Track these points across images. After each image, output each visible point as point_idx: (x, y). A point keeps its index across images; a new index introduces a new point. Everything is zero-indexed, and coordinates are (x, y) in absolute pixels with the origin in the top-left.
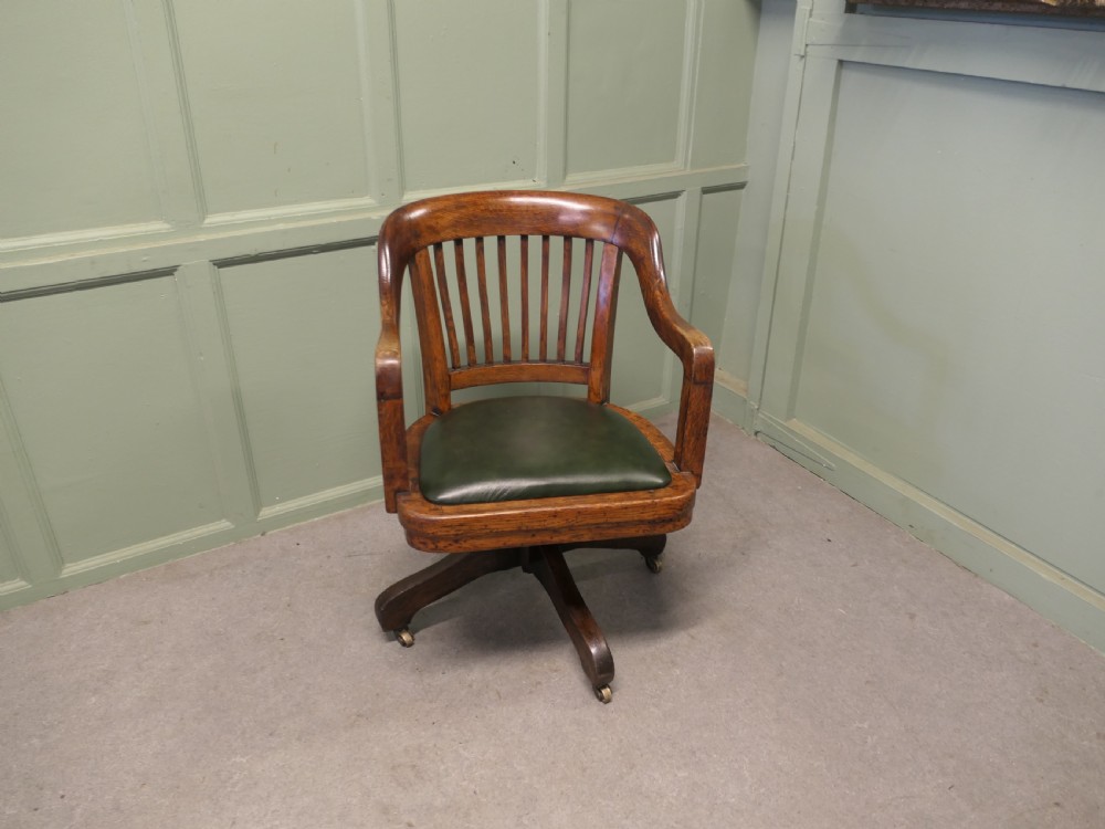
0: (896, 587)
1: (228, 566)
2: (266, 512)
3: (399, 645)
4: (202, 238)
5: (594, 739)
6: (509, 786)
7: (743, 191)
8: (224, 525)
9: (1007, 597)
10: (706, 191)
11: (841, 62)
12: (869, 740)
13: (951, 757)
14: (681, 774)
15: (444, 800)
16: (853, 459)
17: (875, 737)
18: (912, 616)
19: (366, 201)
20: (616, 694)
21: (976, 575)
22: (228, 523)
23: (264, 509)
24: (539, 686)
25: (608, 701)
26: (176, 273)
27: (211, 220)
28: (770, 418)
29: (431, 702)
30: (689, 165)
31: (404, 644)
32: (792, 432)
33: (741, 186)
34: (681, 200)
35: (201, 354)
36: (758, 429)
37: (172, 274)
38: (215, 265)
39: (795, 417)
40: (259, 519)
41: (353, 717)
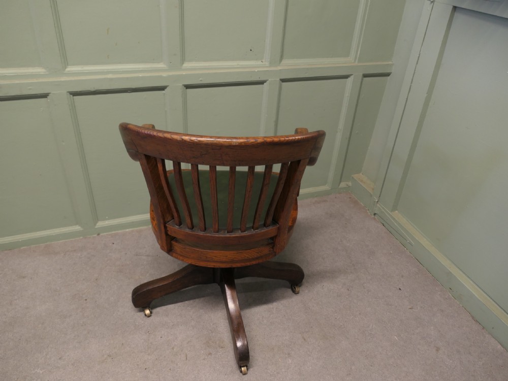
0: (432, 327)
1: (75, 251)
2: (100, 224)
3: (143, 315)
4: (63, 79)
7: (389, 77)
8: (77, 228)
9: (499, 346)
10: (365, 76)
11: (455, 8)
16: (425, 242)
18: (438, 349)
19: (161, 65)
20: (251, 370)
21: (483, 328)
22: (79, 227)
23: (99, 222)
24: (209, 356)
25: (245, 374)
27: (70, 69)
28: (384, 209)
30: (357, 60)
31: (146, 315)
32: (394, 219)
33: (388, 75)
34: (350, 80)
35: (63, 141)
36: (376, 213)
37: (47, 97)
38: (71, 94)
39: (397, 210)
40: (96, 227)
41: (106, 356)
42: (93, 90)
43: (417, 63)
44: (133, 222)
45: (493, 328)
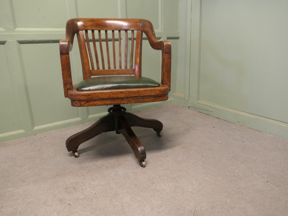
0: (237, 136)
1: (21, 142)
2: (36, 128)
3: (74, 157)
5: (140, 177)
6: (108, 191)
7: (179, 40)
8: (22, 131)
9: (272, 136)
10: (168, 38)
12: (236, 171)
13: (265, 174)
14: (171, 184)
15: (84, 196)
16: (218, 107)
17: (238, 171)
18: (243, 142)
20: (147, 163)
21: (261, 132)
22: (23, 131)
23: (35, 127)
24: (121, 164)
25: (145, 166)
26: (5, 44)
27: (17, 29)
28: (193, 101)
29: (82, 170)
30: (163, 30)
32: (199, 103)
33: (177, 38)
35: (14, 71)
36: (189, 106)
37: (4, 44)
38: (18, 42)
39: (199, 100)
40: (34, 130)
41: (54, 176)
42: (31, 40)
43: (191, 23)
44: (56, 126)
45: (265, 129)
